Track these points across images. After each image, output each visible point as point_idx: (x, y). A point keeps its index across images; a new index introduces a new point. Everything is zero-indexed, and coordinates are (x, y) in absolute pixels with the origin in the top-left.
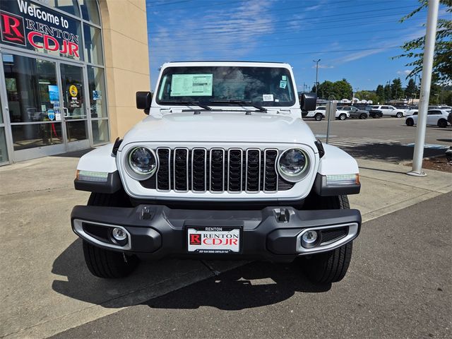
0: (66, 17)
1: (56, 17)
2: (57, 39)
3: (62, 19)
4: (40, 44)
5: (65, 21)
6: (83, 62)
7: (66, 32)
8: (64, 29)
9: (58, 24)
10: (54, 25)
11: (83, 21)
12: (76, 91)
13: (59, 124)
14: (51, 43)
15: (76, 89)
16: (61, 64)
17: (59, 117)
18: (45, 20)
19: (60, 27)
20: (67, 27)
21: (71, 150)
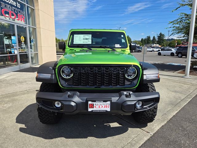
0: (19, 2)
1: (15, 2)
2: (15, 13)
3: (17, 3)
4: (7, 15)
5: (19, 4)
6: (27, 25)
7: (19, 10)
8: (18, 8)
9: (15, 5)
10: (14, 6)
11: (26, 5)
12: (24, 39)
13: (16, 55)
14: (13, 15)
15: (23, 38)
16: (17, 25)
17: (16, 52)
18: (10, 3)
19: (16, 7)
20: (19, 7)
21: (22, 69)
